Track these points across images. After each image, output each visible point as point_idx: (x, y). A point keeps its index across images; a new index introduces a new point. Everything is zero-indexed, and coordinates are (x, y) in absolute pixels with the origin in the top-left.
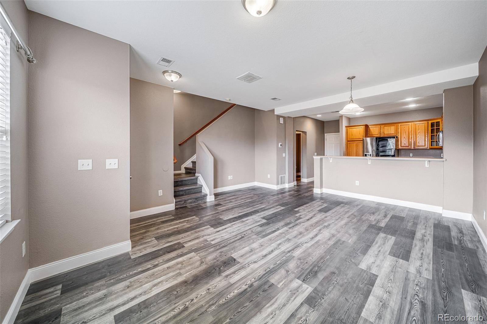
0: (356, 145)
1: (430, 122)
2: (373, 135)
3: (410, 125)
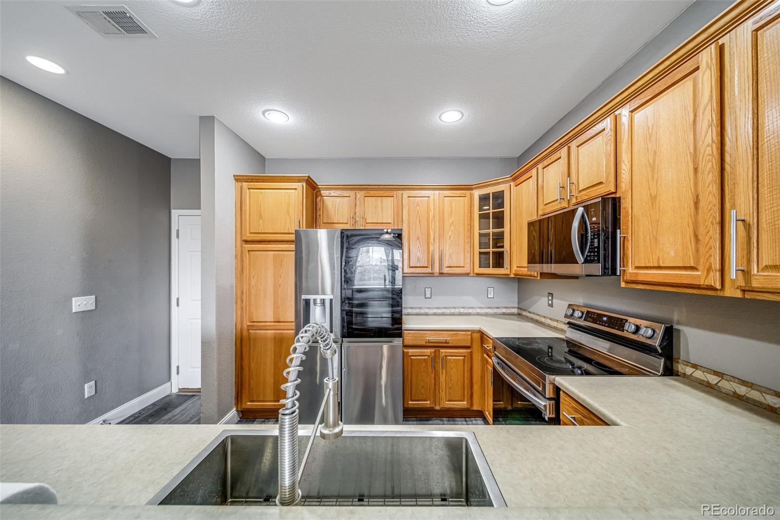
0: (275, 257)
1: (477, 194)
2: (333, 223)
3: (432, 198)
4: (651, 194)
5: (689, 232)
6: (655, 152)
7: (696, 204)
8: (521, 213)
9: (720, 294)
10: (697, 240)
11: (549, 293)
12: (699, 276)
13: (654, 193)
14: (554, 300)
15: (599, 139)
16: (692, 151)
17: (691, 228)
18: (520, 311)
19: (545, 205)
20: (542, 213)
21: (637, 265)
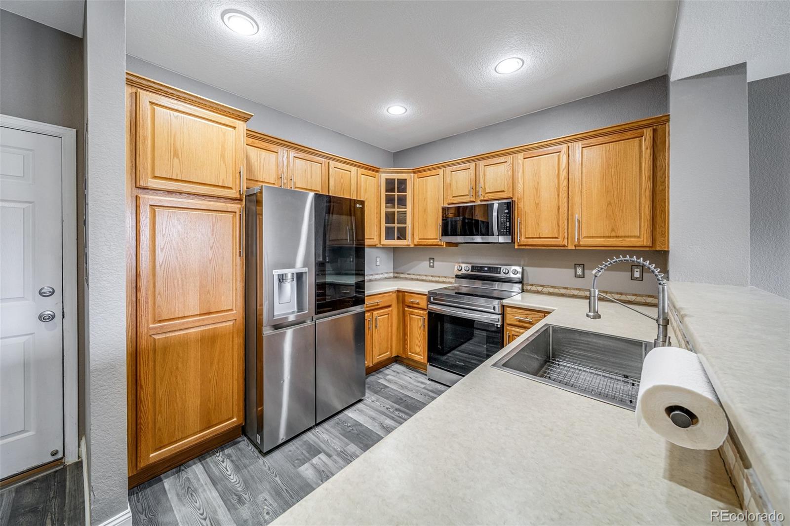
1: (384, 177)
2: (257, 181)
3: (353, 173)
4: (536, 203)
5: (555, 222)
6: (538, 183)
7: (559, 209)
8: (425, 199)
9: (567, 248)
10: (558, 226)
11: (430, 258)
12: (560, 241)
13: (537, 202)
14: (435, 263)
15: (502, 166)
16: (557, 186)
17: (556, 219)
18: (396, 275)
19: (453, 197)
20: (450, 202)
21: (527, 236)
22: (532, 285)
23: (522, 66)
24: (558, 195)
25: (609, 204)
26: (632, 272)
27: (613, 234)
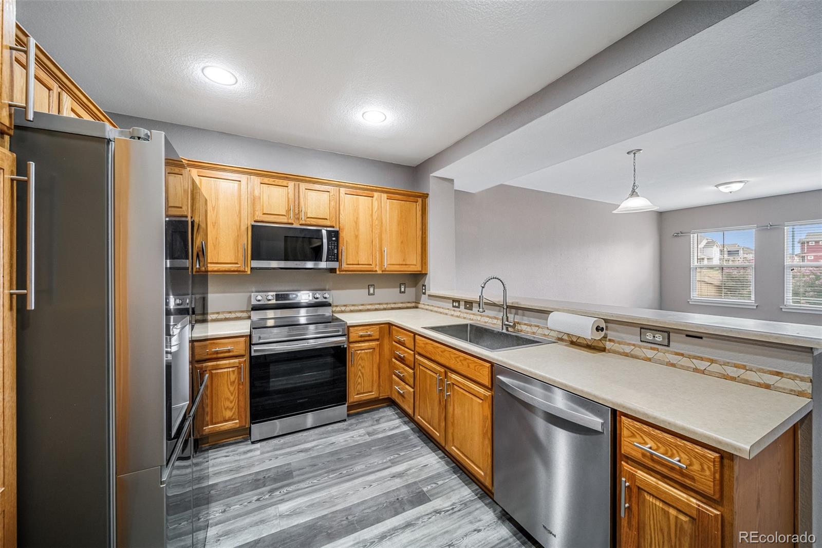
5: (370, 252)
9: (376, 273)
10: (373, 255)
12: (373, 267)
13: (356, 234)
15: (324, 194)
16: (371, 224)
19: (264, 214)
20: (259, 219)
21: (348, 263)
22: (337, 306)
23: (384, 121)
24: (372, 231)
25: (402, 242)
26: (400, 288)
27: (404, 263)
